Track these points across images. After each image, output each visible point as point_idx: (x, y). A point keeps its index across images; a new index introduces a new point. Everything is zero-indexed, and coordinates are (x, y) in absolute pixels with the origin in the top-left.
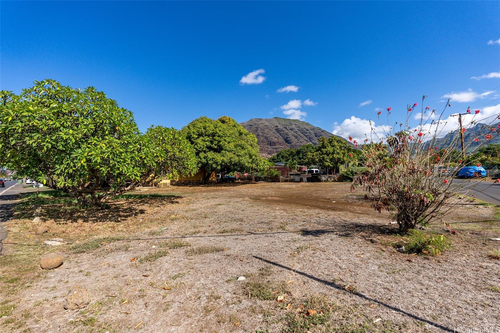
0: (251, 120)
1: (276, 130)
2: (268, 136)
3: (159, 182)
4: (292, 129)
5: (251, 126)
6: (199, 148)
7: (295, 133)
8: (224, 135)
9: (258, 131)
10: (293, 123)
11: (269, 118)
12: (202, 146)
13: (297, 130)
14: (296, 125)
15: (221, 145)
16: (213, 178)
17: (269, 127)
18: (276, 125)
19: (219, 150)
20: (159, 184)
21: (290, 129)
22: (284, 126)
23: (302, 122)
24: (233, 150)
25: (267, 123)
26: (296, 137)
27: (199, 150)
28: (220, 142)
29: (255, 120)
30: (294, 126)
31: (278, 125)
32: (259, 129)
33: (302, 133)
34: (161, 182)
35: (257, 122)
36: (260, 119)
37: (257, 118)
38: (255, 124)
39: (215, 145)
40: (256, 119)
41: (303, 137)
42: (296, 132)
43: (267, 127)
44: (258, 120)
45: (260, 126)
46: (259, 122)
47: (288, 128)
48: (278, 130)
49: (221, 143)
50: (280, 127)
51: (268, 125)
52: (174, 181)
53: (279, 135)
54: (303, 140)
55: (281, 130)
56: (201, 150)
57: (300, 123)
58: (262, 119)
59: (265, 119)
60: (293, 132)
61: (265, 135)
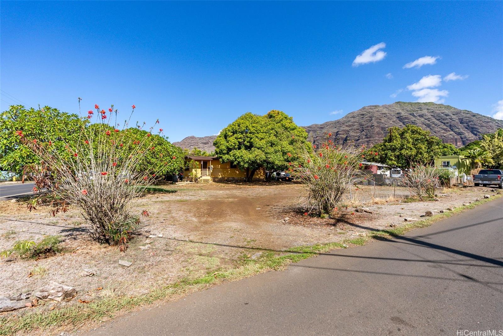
0: (364, 108)
1: (398, 118)
2: (386, 126)
3: (199, 178)
4: (421, 116)
5: (363, 115)
6: (230, 146)
7: (426, 121)
8: (256, 131)
9: (373, 121)
10: (423, 107)
11: (388, 104)
12: (232, 144)
13: (430, 117)
14: (428, 109)
15: (252, 142)
16: (261, 176)
17: (388, 115)
18: (397, 112)
19: (249, 147)
20: (199, 180)
21: (420, 116)
22: (410, 113)
23: (439, 105)
24: (263, 148)
25: (385, 111)
26: (428, 126)
27: (230, 147)
29: (369, 107)
30: (425, 112)
31: (400, 111)
32: (373, 118)
33: (438, 120)
34: (201, 178)
35: (372, 110)
36: (376, 106)
37: (372, 105)
38: (369, 112)
39: (248, 142)
40: (371, 106)
41: (439, 125)
42: (428, 119)
43: (385, 115)
44: (372, 107)
45: (376, 115)
46: (375, 110)
47: (415, 115)
48: (400, 118)
49: (252, 140)
50: (403, 114)
51: (387, 112)
52: (217, 178)
53: (401, 124)
54: (439, 129)
55: (406, 118)
56: (232, 147)
57: (436, 106)
58: (378, 106)
59: (383, 106)
60: (422, 119)
61: (382, 125)
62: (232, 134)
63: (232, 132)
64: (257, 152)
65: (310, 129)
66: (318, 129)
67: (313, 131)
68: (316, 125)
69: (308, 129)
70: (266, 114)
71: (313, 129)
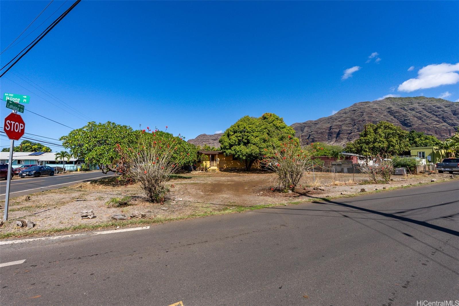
0: (355, 105)
1: (389, 112)
2: (377, 120)
3: (208, 168)
4: (412, 109)
5: (355, 111)
6: (232, 143)
7: (417, 114)
8: (252, 130)
9: (364, 116)
10: (414, 101)
12: (233, 141)
13: (421, 110)
14: (419, 103)
15: (249, 139)
16: (258, 166)
17: (379, 109)
18: (388, 106)
19: (247, 143)
20: (208, 169)
21: (410, 109)
22: (400, 107)
23: (430, 98)
24: (257, 143)
25: (375, 106)
26: (420, 118)
27: (232, 144)
28: (248, 136)
29: (360, 104)
30: (416, 105)
31: (391, 106)
32: (364, 113)
33: (429, 112)
34: (210, 168)
35: (363, 106)
36: (367, 103)
37: (363, 101)
38: (360, 108)
39: (245, 139)
40: (361, 103)
41: (431, 118)
42: (420, 112)
43: (376, 110)
44: (363, 104)
45: (366, 110)
46: (366, 106)
47: (406, 108)
48: (391, 112)
49: (249, 138)
50: (394, 108)
51: (378, 107)
52: (223, 168)
53: (392, 117)
54: (431, 121)
55: (396, 112)
56: (233, 144)
57: (427, 100)
58: (369, 102)
59: (373, 102)
60: (414, 113)
61: (373, 119)
62: (233, 133)
63: (233, 132)
64: (253, 147)
65: (305, 125)
66: (312, 125)
67: (308, 126)
68: (311, 121)
69: (303, 125)
70: (261, 116)
71: (308, 125)
